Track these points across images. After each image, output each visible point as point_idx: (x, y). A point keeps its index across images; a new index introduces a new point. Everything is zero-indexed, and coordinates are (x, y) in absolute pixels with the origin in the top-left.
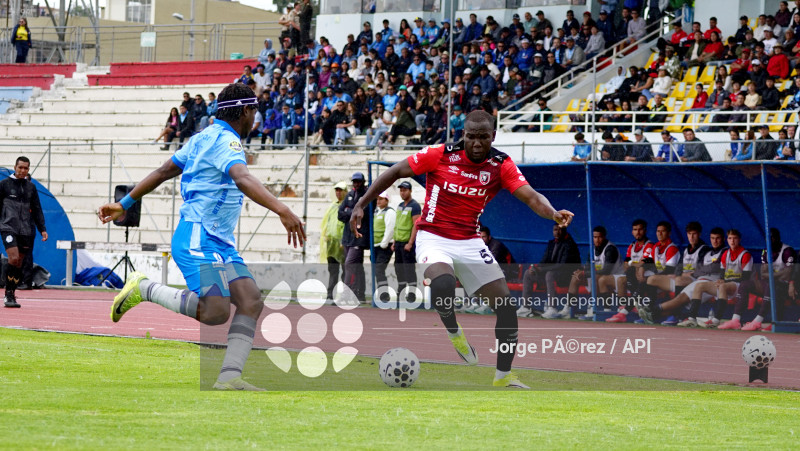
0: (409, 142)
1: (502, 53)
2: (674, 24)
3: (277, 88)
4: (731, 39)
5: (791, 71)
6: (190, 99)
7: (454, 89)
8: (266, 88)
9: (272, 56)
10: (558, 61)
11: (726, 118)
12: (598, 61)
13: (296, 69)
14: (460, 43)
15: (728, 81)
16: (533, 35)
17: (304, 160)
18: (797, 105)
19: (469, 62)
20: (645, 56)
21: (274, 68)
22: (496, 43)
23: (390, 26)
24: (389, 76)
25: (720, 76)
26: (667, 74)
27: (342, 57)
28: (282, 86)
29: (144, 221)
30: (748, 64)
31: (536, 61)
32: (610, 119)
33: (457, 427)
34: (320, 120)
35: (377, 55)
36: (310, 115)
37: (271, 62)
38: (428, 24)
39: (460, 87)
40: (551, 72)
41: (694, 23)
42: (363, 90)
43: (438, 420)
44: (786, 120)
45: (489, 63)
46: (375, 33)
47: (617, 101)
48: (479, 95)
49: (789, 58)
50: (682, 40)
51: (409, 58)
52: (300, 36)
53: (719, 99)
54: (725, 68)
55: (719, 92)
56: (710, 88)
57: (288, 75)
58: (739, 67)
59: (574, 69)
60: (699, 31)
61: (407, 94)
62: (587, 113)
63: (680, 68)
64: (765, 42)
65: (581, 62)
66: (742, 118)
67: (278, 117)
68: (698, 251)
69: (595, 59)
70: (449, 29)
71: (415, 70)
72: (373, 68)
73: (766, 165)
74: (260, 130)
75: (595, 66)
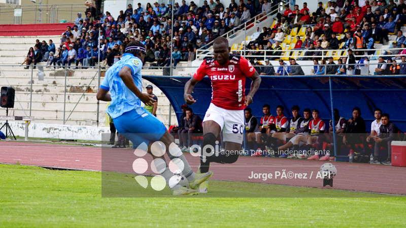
0: (151, 65)
1: (198, 20)
2: (285, 6)
3: (84, 37)
4: (314, 14)
5: (344, 30)
6: (40, 43)
7: (175, 38)
8: (78, 37)
9: (82, 21)
10: (227, 24)
11: (312, 53)
12: (247, 24)
13: (94, 28)
14: (177, 15)
15: (312, 34)
16: (214, 11)
17: (98, 73)
18: (347, 47)
19: (182, 25)
20: (271, 22)
21: (83, 27)
22: (195, 15)
23: (141, 6)
24: (141, 32)
25: (308, 32)
26: (282, 31)
27: (117, 22)
28: (86, 37)
29: (16, 105)
30: (322, 26)
31: (216, 24)
32: (253, 54)
33: (176, 209)
34: (106, 53)
35: (135, 21)
36: (101, 51)
37: (81, 24)
38: (161, 5)
39: (177, 37)
40: (223, 30)
41: (295, 5)
42: (127, 38)
43: (166, 206)
44: (342, 55)
45: (192, 25)
46: (134, 10)
47: (257, 44)
48: (187, 41)
49: (343, 23)
50: (290, 14)
51: (151, 23)
52: (96, 11)
53: (308, 44)
54: (311, 28)
55: (308, 40)
56: (303, 38)
57: (90, 31)
58: (318, 27)
59: (235, 28)
60: (298, 9)
61: (150, 41)
62: (241, 51)
63: (288, 28)
64: (331, 15)
65: (238, 25)
66: (319, 53)
67: (84, 52)
68: (297, 120)
69: (245, 23)
70: (171, 8)
71: (154, 28)
72: (133, 28)
73: (331, 77)
74: (75, 59)
75: (246, 27)
